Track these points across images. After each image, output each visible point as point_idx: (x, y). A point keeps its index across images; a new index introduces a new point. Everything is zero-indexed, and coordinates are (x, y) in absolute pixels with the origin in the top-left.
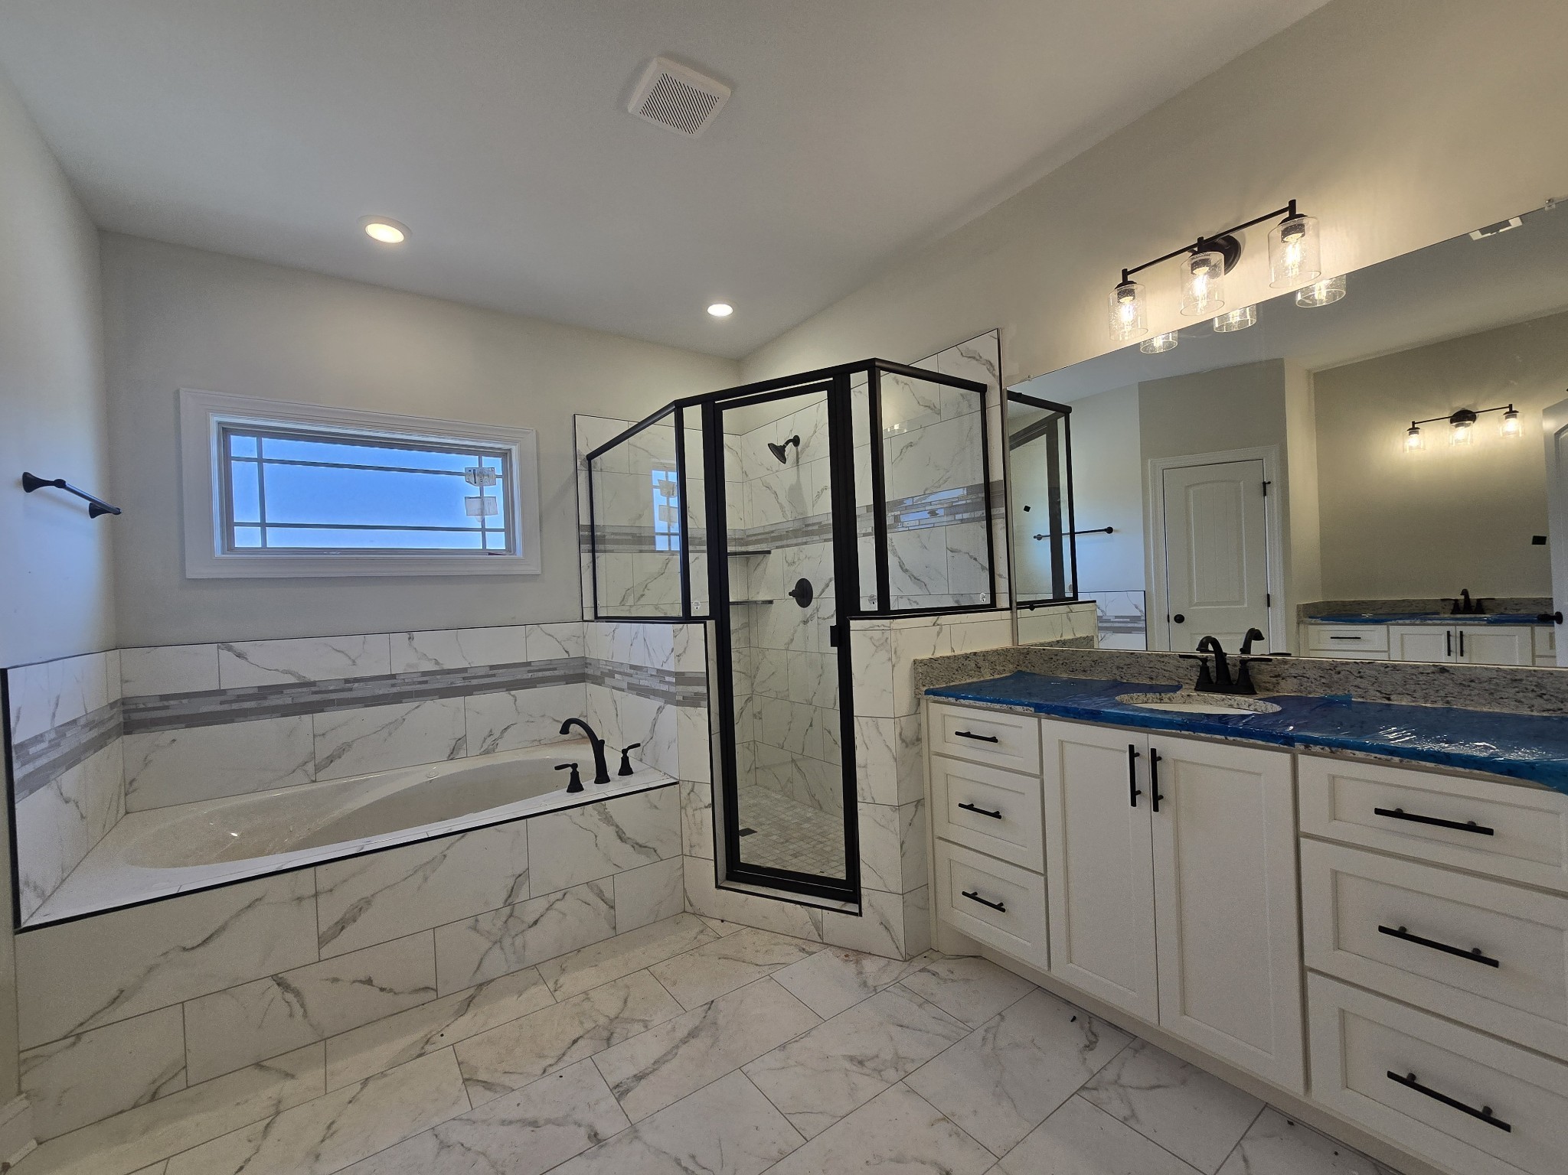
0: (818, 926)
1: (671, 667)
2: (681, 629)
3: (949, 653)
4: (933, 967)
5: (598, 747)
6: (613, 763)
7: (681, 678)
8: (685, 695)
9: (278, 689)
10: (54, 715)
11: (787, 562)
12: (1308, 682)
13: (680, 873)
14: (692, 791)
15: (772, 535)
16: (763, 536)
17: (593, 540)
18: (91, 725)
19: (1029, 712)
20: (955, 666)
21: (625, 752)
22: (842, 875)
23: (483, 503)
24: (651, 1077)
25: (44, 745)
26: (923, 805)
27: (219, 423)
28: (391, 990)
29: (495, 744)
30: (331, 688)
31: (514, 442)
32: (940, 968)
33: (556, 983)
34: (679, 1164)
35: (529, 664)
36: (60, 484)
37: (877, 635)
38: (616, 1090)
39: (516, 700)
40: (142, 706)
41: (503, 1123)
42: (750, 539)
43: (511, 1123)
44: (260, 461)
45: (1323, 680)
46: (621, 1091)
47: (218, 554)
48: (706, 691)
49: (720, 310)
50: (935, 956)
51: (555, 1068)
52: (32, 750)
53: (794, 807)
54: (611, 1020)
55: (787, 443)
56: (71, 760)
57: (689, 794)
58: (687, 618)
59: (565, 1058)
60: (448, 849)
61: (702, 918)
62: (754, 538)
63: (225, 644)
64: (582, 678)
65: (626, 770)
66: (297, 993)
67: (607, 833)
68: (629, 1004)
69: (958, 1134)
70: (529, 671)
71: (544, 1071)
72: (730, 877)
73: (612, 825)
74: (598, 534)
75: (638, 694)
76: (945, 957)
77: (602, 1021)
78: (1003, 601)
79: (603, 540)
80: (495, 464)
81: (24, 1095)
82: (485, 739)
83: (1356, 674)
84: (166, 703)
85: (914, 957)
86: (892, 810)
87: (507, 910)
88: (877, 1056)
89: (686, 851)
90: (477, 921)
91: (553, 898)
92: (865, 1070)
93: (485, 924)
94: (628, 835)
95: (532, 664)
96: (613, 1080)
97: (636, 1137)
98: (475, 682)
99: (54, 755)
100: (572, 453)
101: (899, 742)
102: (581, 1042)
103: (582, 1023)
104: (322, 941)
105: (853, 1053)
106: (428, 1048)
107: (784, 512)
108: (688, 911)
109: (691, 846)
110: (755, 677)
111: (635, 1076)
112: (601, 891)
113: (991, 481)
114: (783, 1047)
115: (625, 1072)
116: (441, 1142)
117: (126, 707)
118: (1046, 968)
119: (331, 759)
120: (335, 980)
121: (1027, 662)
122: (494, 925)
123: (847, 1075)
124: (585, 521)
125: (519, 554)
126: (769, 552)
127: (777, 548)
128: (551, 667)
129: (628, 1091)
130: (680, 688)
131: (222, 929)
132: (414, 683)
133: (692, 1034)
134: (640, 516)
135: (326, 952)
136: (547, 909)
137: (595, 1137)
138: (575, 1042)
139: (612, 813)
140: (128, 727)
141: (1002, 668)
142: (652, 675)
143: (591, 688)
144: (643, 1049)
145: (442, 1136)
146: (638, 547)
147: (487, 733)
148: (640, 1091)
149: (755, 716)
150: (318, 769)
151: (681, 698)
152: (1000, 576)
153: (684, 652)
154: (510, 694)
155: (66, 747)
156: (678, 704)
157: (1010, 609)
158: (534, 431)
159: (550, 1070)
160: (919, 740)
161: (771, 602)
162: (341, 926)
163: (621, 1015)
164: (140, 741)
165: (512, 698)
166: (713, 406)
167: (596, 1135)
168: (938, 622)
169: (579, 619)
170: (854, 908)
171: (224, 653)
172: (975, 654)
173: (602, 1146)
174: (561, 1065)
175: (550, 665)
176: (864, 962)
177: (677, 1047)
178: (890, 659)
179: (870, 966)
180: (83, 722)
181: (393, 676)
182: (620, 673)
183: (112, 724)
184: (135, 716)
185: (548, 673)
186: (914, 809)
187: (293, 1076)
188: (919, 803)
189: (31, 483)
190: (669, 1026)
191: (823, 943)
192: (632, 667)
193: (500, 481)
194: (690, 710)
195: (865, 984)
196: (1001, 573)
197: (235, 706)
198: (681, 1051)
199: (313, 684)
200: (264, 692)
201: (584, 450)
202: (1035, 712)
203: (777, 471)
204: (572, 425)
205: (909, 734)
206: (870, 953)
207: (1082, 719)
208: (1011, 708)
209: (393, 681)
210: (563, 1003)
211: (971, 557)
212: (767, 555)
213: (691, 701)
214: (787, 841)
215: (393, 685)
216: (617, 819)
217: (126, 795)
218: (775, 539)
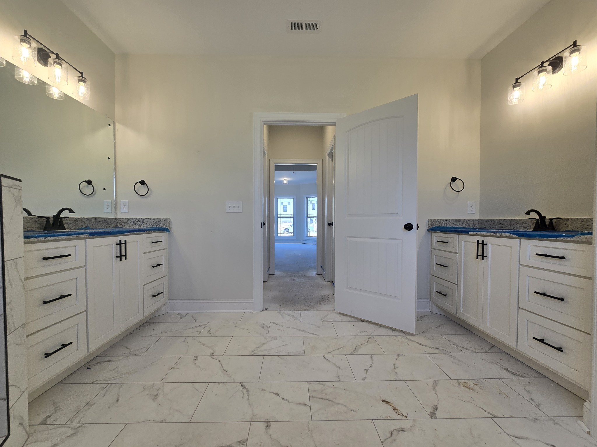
12: (70, 225)
34: (248, 398)
45: (74, 224)
83: (81, 221)
137: (268, 426)
167: (267, 427)
173: (267, 420)
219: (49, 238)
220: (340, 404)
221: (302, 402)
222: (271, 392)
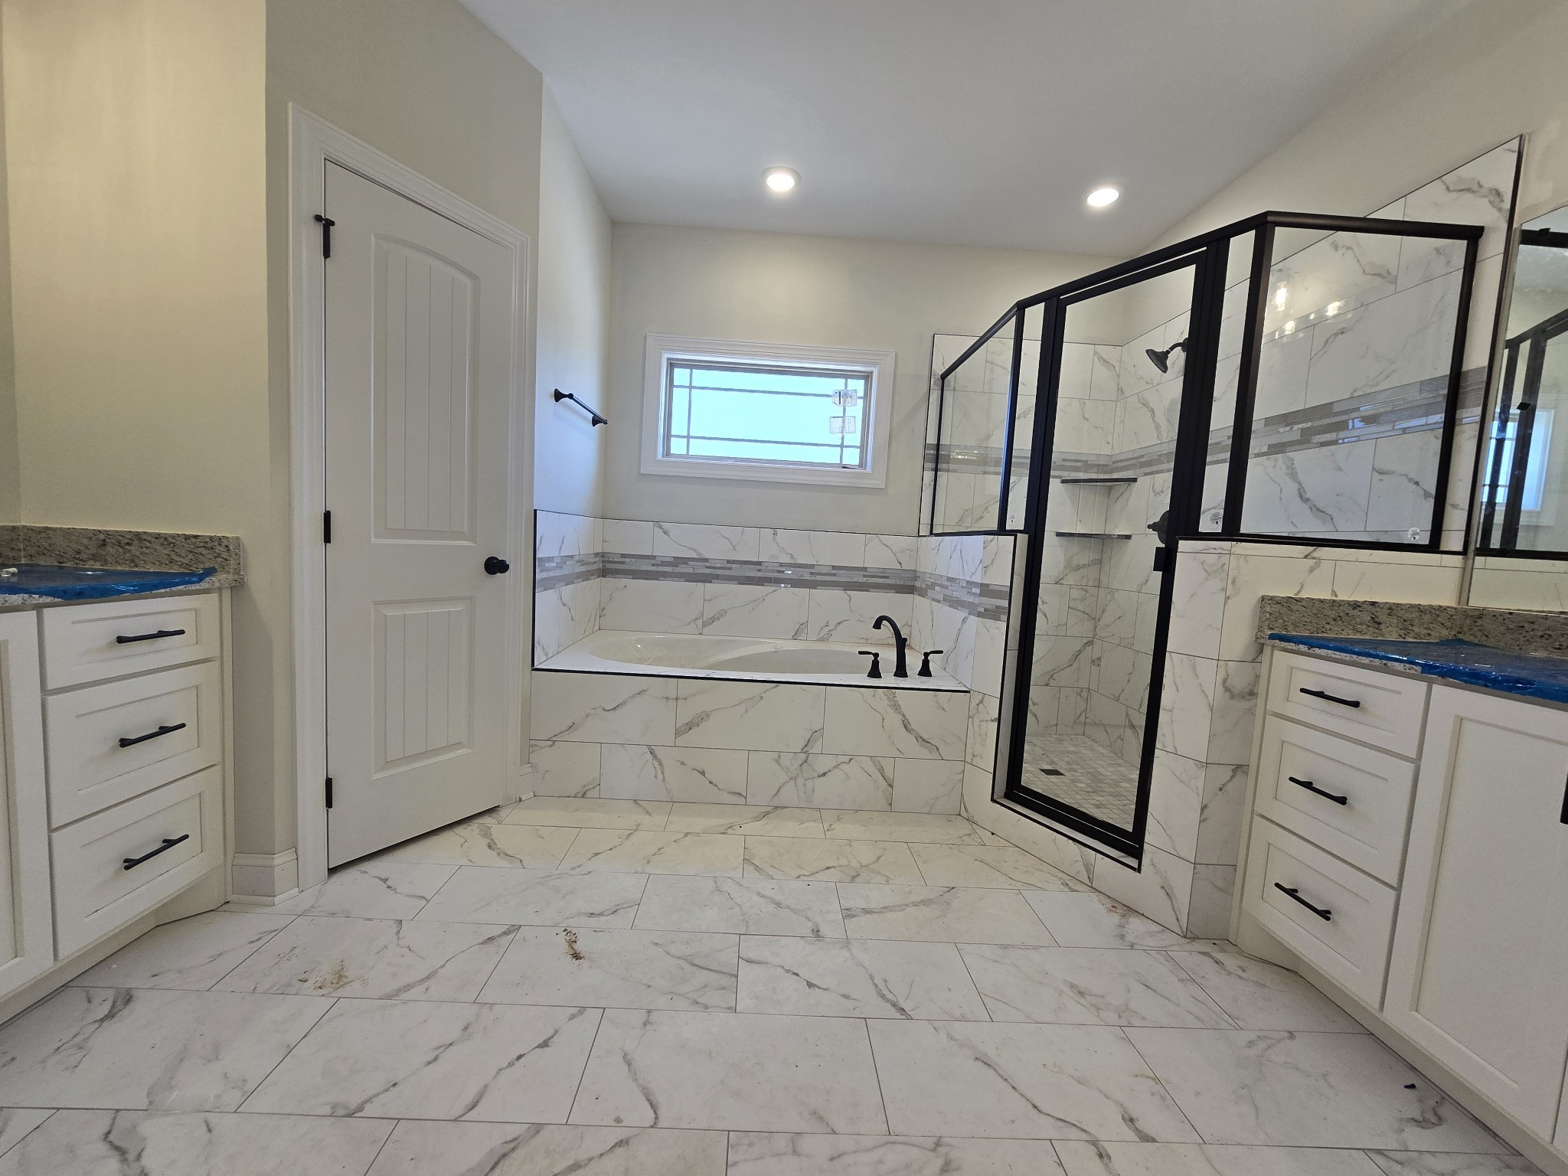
0: (1089, 868)
1: (977, 579)
2: (991, 541)
3: (1327, 596)
4: (1220, 957)
5: (901, 644)
6: (914, 662)
7: (986, 590)
8: (987, 607)
9: (685, 561)
10: (561, 548)
11: (1154, 491)
13: (960, 777)
14: (981, 702)
15: (1142, 460)
16: (1131, 462)
17: (937, 459)
18: (582, 563)
19: (1413, 671)
20: (1333, 614)
21: (926, 655)
22: (1129, 828)
23: (844, 422)
24: (876, 915)
25: (554, 564)
26: (1246, 773)
27: (668, 359)
28: (716, 786)
29: (830, 634)
30: (718, 565)
31: (874, 364)
32: (1230, 961)
33: (830, 826)
34: (873, 980)
35: (865, 569)
36: (571, 396)
37: (1211, 559)
38: (846, 911)
39: (850, 600)
40: (611, 559)
41: (759, 894)
42: (1115, 465)
43: (763, 896)
44: (691, 387)
46: (848, 914)
47: (660, 457)
48: (1007, 606)
49: (1103, 198)
50: (1230, 948)
51: (806, 878)
52: (547, 565)
53: (1119, 765)
54: (862, 866)
55: (1172, 348)
56: (569, 580)
57: (978, 705)
58: (1002, 530)
59: (816, 875)
60: (765, 692)
61: (974, 825)
62: (1120, 464)
63: (657, 523)
64: (910, 589)
65: (925, 671)
66: (660, 764)
67: (894, 719)
68: (880, 861)
69: (1163, 1098)
70: (864, 576)
71: (798, 877)
72: (1008, 795)
73: (899, 713)
74: (943, 453)
75: (950, 606)
76: (1241, 952)
77: (855, 864)
78: (1453, 539)
79: (948, 459)
80: (858, 385)
81: (530, 765)
82: (822, 628)
84: (624, 560)
85: (1198, 938)
86: (1196, 765)
87: (803, 756)
88: (1103, 997)
89: (968, 759)
90: (779, 756)
91: (842, 759)
92: (1083, 1001)
93: (785, 760)
94: (913, 727)
95: (868, 570)
96: (845, 904)
97: (847, 947)
98: (819, 578)
99: (558, 573)
100: (927, 373)
101: (1220, 689)
102: (832, 870)
103: (838, 859)
104: (678, 733)
105: (1075, 982)
106: (730, 831)
107: (1159, 432)
108: (962, 814)
109: (973, 756)
110: (1099, 620)
111: (864, 909)
112: (882, 767)
113: (1464, 369)
114: (1005, 947)
115: (856, 903)
116: (717, 887)
117: (604, 559)
118: (1377, 1006)
119: (713, 620)
120: (683, 763)
121: (1476, 629)
122: (792, 765)
123: (1060, 995)
124: (932, 440)
125: (868, 470)
126: (1135, 480)
127: (1146, 474)
128: (885, 575)
129: (854, 916)
130: (983, 600)
131: (623, 703)
132: (773, 571)
133: (925, 902)
134: (988, 437)
135: (680, 741)
136: (835, 767)
137: (817, 933)
138: (828, 868)
139: (900, 702)
140: (604, 573)
141: (1426, 631)
142: (962, 587)
143: (917, 598)
144: (876, 895)
145: (718, 884)
146: (982, 468)
147: (824, 624)
148: (863, 920)
149: (1093, 662)
150: (704, 625)
151: (983, 610)
152: (1455, 506)
153: (992, 564)
154: (846, 593)
155: (565, 571)
156: (980, 615)
157: (1464, 553)
158: (894, 353)
159: (803, 878)
160: (1252, 694)
161: (1128, 537)
162: (690, 726)
163: (871, 866)
164: (610, 582)
165: (848, 597)
166: (1056, 302)
167: (818, 931)
168: (1315, 554)
169: (916, 534)
170: (1134, 863)
171: (657, 529)
172: (1373, 604)
173: (819, 940)
174: (812, 878)
175: (884, 574)
176: (1132, 919)
177: (907, 905)
178: (1224, 590)
179: (1135, 924)
180: (577, 558)
181: (760, 563)
182: (939, 585)
183: (594, 567)
184: (609, 566)
185: (880, 581)
186: (1231, 774)
187: (650, 815)
188: (1239, 769)
189: (558, 396)
190: (907, 889)
191: (1092, 887)
192: (950, 579)
193: (860, 402)
194: (990, 622)
195: (1122, 937)
196: (1457, 502)
197: (660, 569)
198: (908, 909)
199: (706, 560)
200: (679, 561)
201: (939, 369)
202: (1422, 672)
203: (1158, 384)
204: (930, 344)
205: (1239, 683)
206: (1143, 915)
207: (1499, 689)
208: (1385, 664)
209: (759, 567)
210: (830, 841)
211: (1410, 480)
212: (1132, 483)
213: (991, 614)
214: (1094, 792)
215: (759, 570)
216: (904, 708)
217: (600, 617)
218: (1143, 465)
219: (1317, 651)
220: (677, 958)
221: (755, 966)
222: (826, 989)
